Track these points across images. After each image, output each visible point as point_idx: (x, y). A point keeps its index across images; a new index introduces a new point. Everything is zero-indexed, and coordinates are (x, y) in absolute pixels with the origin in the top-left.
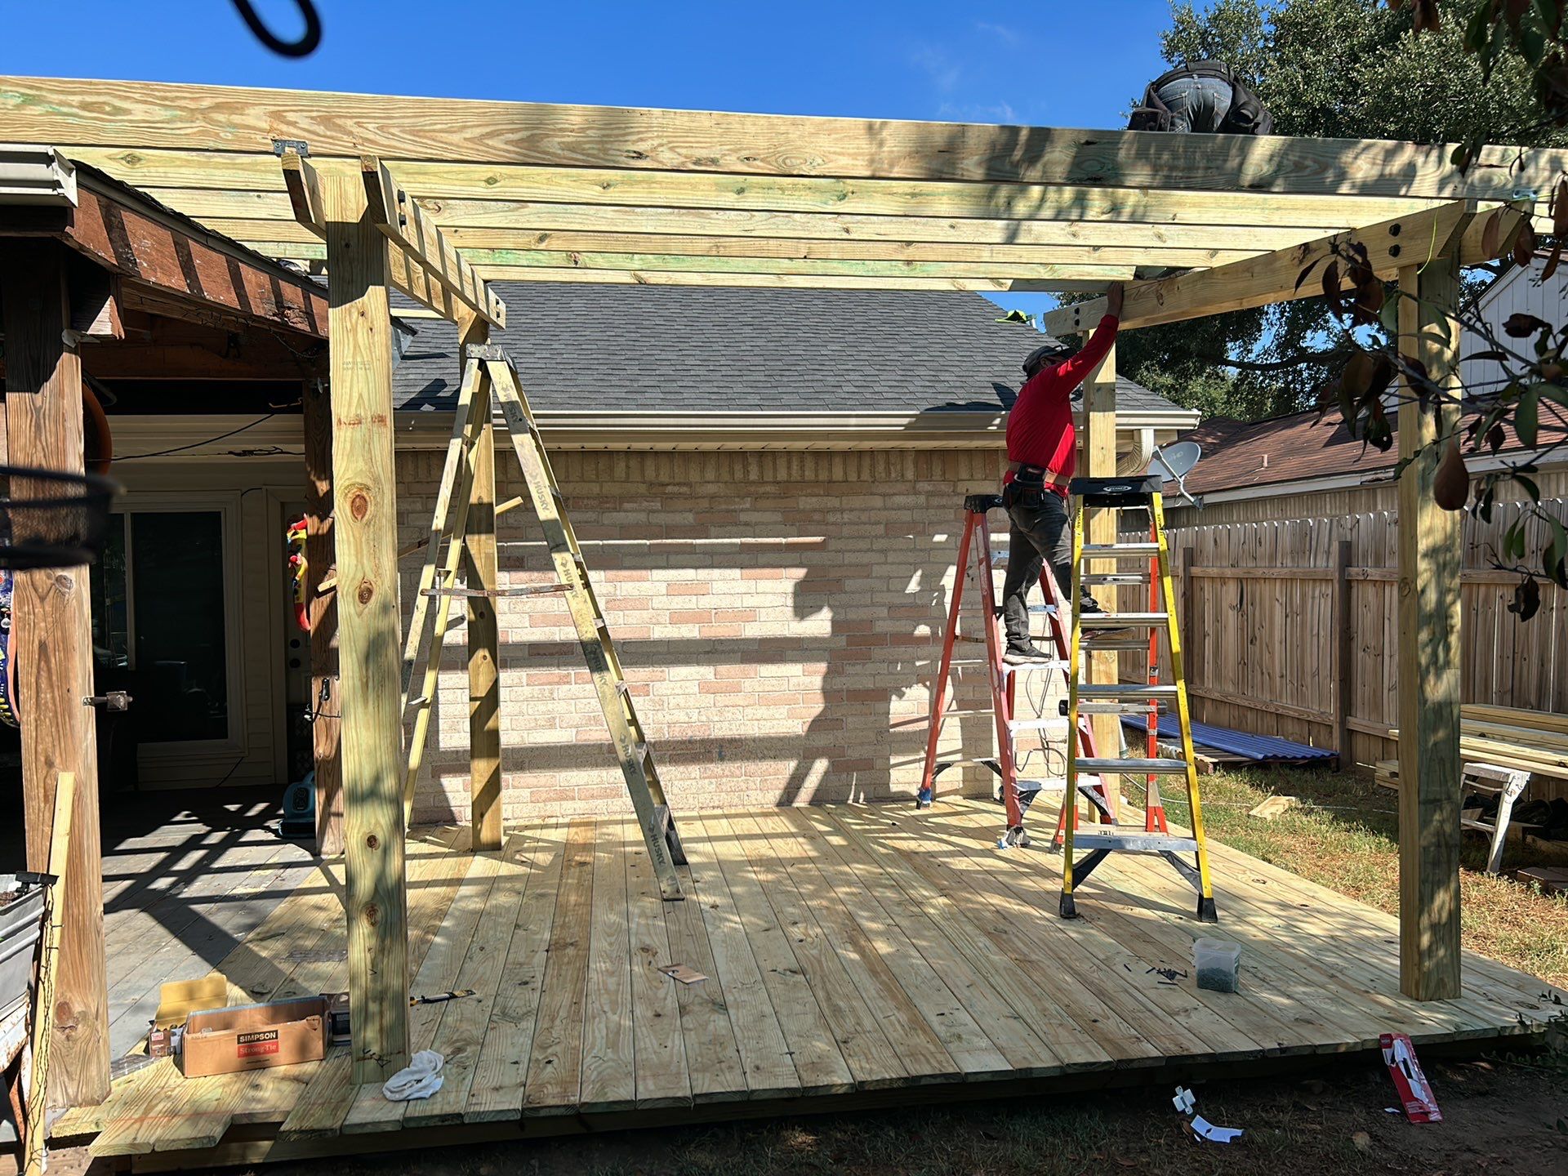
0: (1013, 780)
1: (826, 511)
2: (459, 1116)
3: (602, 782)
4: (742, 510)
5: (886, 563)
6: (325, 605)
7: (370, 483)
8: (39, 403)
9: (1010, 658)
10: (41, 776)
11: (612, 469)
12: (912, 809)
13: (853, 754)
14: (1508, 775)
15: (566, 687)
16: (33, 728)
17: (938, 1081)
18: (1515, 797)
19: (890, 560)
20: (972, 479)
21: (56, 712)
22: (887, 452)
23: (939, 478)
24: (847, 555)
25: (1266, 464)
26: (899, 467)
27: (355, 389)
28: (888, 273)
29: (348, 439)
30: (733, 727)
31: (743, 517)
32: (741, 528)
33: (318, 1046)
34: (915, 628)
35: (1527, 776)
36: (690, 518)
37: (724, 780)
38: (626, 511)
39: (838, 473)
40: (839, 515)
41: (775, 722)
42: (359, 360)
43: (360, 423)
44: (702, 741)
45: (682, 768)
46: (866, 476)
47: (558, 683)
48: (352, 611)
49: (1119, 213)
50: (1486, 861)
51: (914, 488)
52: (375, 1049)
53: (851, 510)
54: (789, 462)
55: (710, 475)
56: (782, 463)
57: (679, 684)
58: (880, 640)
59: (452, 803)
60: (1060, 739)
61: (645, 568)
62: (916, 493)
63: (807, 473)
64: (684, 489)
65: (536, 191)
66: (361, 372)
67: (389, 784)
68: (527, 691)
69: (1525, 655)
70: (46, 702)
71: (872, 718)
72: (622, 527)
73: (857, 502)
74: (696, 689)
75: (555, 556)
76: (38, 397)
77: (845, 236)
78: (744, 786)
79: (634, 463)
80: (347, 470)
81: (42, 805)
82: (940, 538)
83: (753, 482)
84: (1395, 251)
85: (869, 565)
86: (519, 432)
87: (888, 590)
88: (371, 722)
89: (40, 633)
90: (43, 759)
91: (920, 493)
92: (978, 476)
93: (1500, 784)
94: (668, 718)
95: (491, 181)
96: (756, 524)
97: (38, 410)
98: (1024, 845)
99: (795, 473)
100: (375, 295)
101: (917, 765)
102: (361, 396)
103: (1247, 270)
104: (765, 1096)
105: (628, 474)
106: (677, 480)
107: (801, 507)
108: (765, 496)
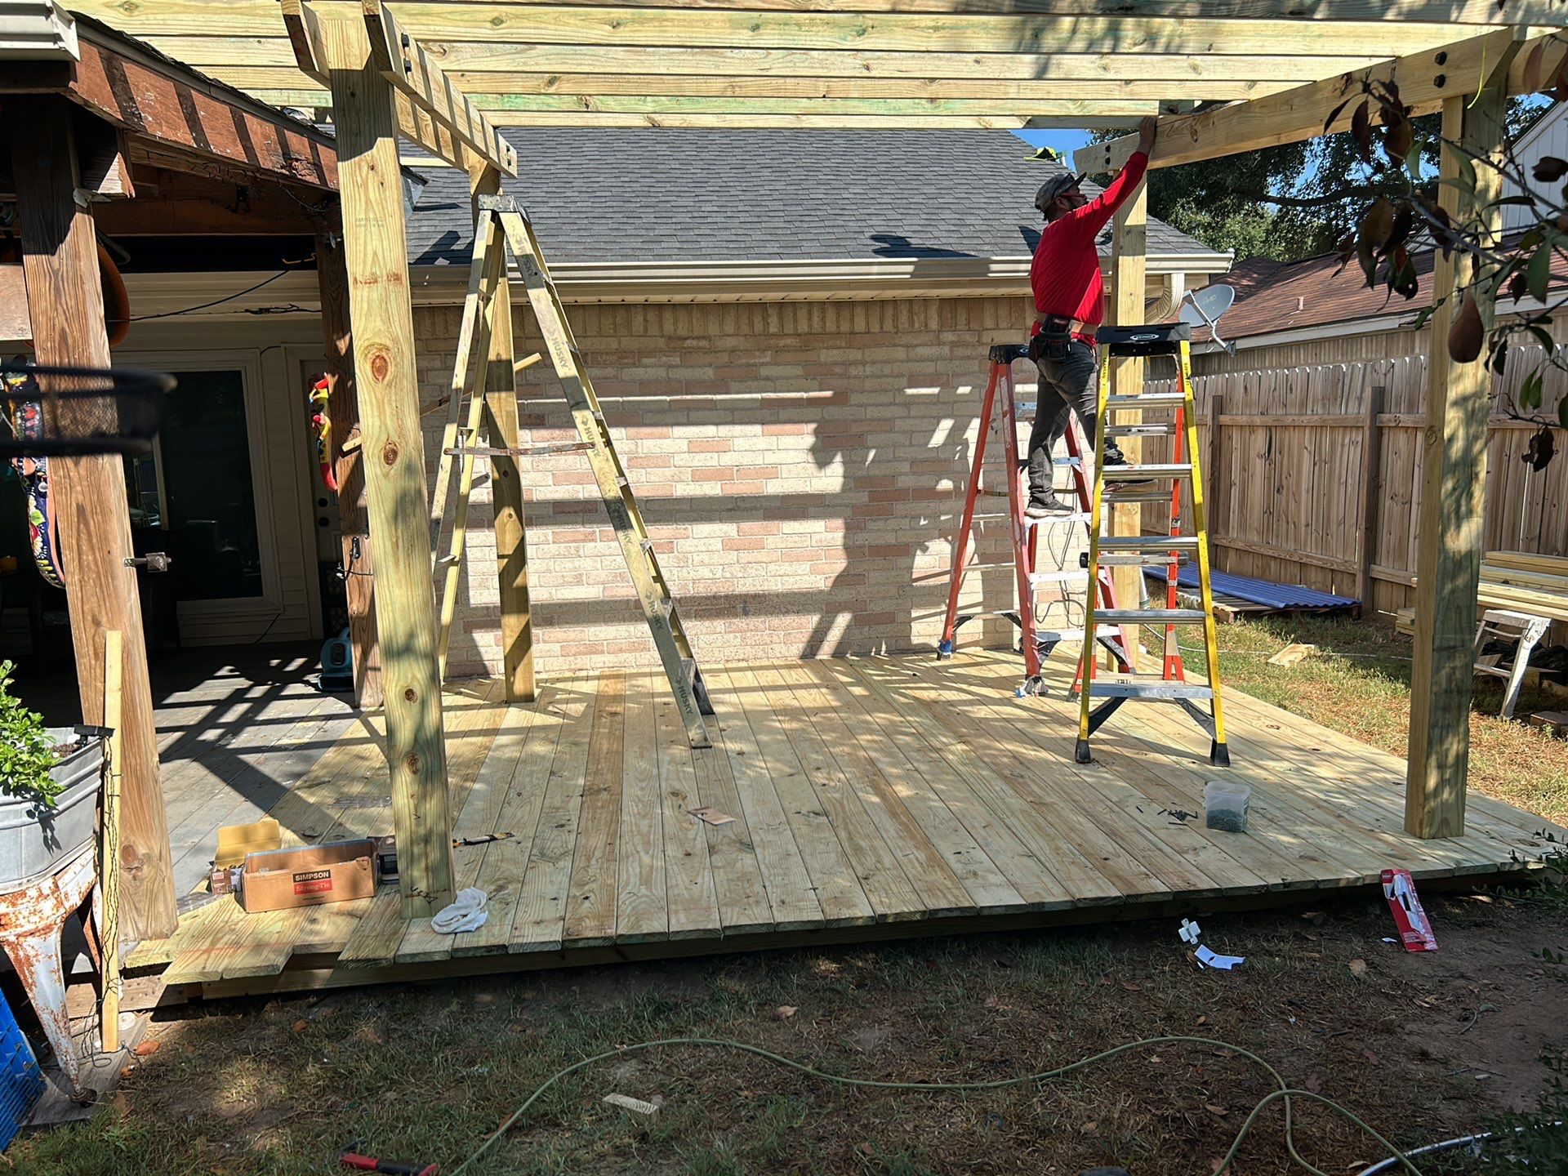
0: (1033, 632)
1: (847, 364)
2: (504, 947)
3: (630, 636)
4: (763, 364)
5: (908, 417)
6: (351, 464)
7: (389, 343)
8: (56, 266)
9: (1033, 511)
10: (90, 636)
11: (629, 322)
12: (932, 660)
13: (876, 608)
14: (1528, 621)
15: (592, 544)
16: (78, 588)
17: (955, 914)
18: (1533, 643)
19: (913, 413)
20: (997, 328)
21: (99, 572)
22: (910, 301)
23: (963, 327)
24: (869, 409)
25: (1301, 307)
26: (922, 317)
27: (369, 247)
28: (911, 111)
29: (365, 299)
30: (757, 583)
31: (764, 371)
32: (762, 383)
33: (369, 885)
34: (937, 482)
35: (1547, 622)
36: (709, 373)
37: (749, 634)
38: (645, 366)
39: (860, 324)
40: (860, 368)
41: (798, 578)
42: (371, 216)
43: (376, 281)
44: (727, 597)
45: (707, 623)
46: (888, 326)
47: (583, 541)
48: (379, 472)
49: (1154, 44)
50: (1499, 705)
51: (938, 338)
52: (422, 886)
53: (874, 363)
54: (810, 313)
55: (730, 328)
56: (802, 314)
57: (703, 541)
58: (902, 495)
59: (485, 657)
60: (1081, 590)
61: (666, 425)
62: (940, 343)
63: (828, 325)
64: (703, 343)
65: (544, 32)
66: (375, 229)
67: (423, 641)
68: (553, 548)
69: (1555, 502)
70: (88, 564)
71: (894, 573)
72: (641, 383)
73: (879, 353)
74: (720, 546)
75: (575, 414)
76: (55, 259)
77: (865, 73)
78: (767, 640)
79: (652, 316)
80: (365, 330)
81: (93, 662)
82: (964, 390)
83: (773, 335)
84: (1441, 81)
85: (892, 419)
86: (535, 286)
87: (911, 445)
88: (403, 581)
89: (77, 497)
90: (90, 618)
91: (944, 344)
92: (1004, 325)
93: (1520, 630)
94: (692, 574)
95: (497, 22)
96: (778, 378)
97: (56, 273)
98: (1042, 694)
99: (817, 326)
100: (384, 147)
101: (938, 618)
102: (375, 254)
103: (1287, 103)
104: (791, 928)
105: (646, 330)
106: (695, 334)
107: (822, 360)
108: (786, 349)
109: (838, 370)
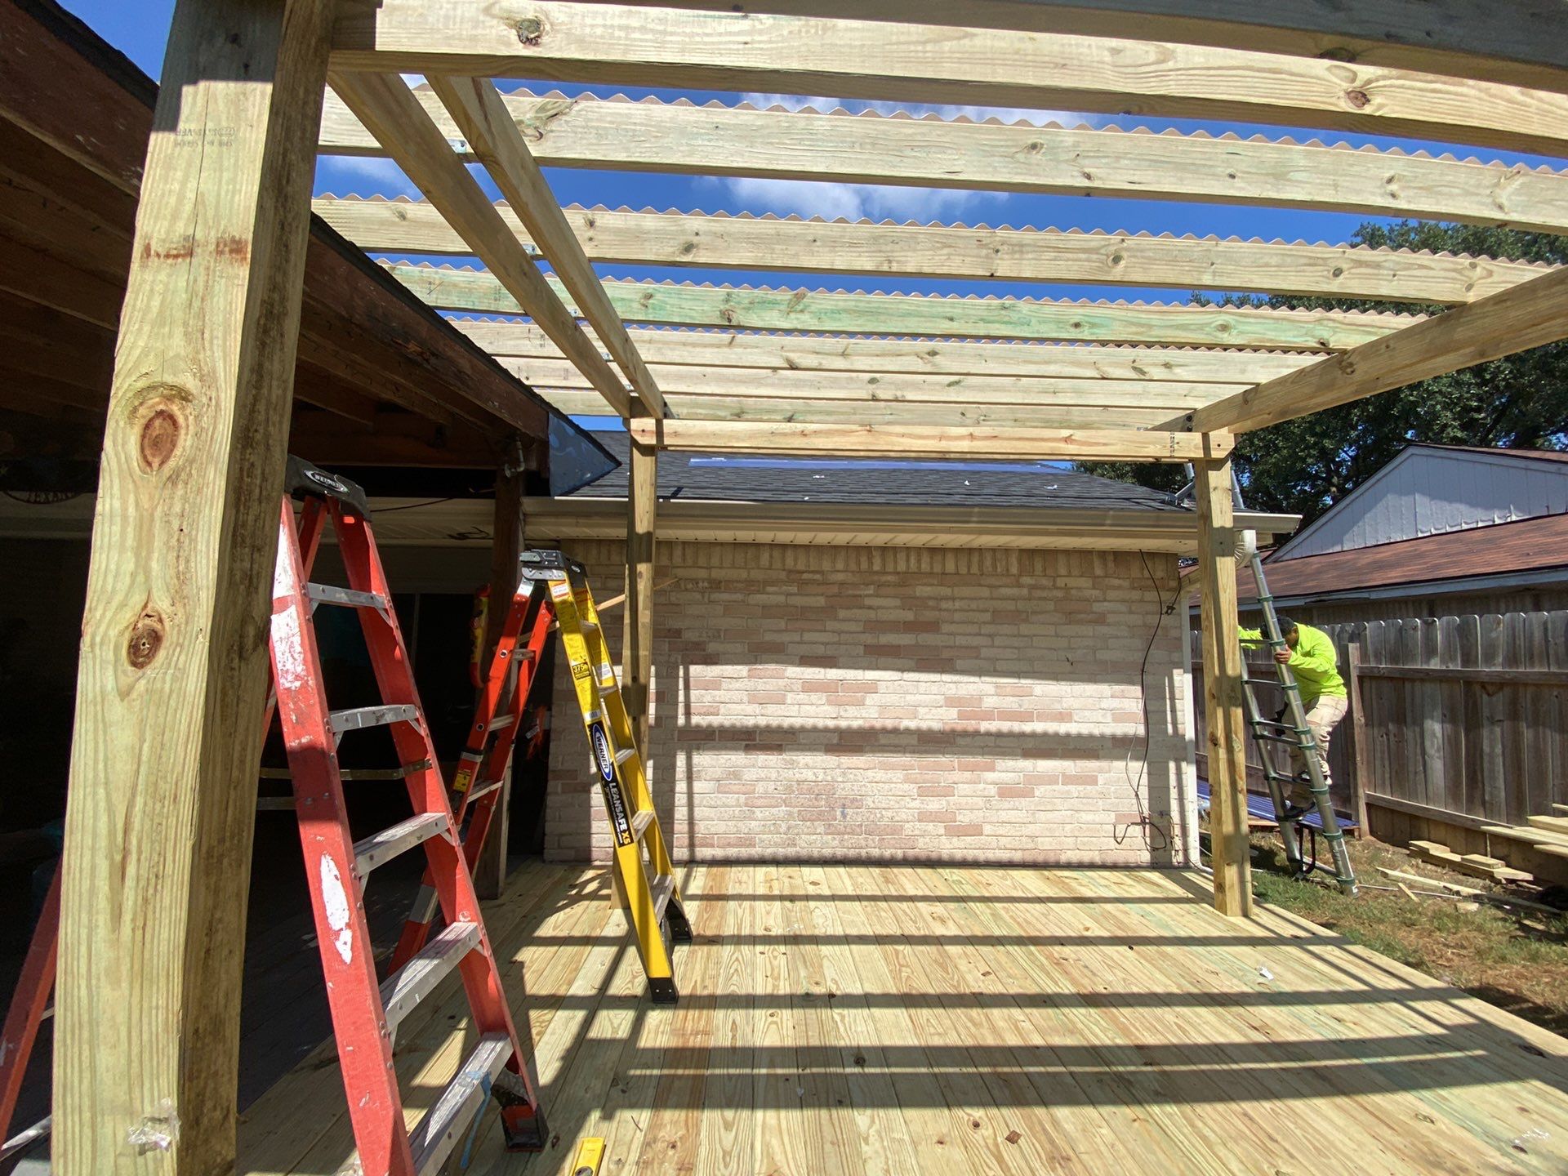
1: (939, 599)
4: (866, 596)
5: (993, 646)
7: (190, 383)
11: (758, 559)
13: (964, 818)
15: (711, 744)
19: (997, 643)
20: (1069, 575)
22: (994, 550)
23: (1040, 573)
24: (958, 638)
26: (1004, 564)
27: (192, 185)
29: (159, 288)
30: (855, 788)
34: (1020, 705)
37: (846, 837)
38: (768, 593)
39: (950, 566)
40: (950, 603)
41: (893, 785)
42: (210, 125)
43: (191, 254)
47: (704, 740)
48: (110, 684)
51: (1018, 581)
54: (908, 555)
55: (840, 565)
56: (901, 556)
57: (808, 746)
62: (1020, 586)
63: (923, 566)
64: (818, 577)
66: (212, 151)
71: (981, 787)
74: (823, 751)
79: (776, 553)
80: (145, 353)
83: (877, 573)
85: (979, 647)
87: (995, 671)
91: (1023, 586)
92: (1075, 573)
96: (878, 607)
99: (913, 566)
102: (201, 198)
105: (771, 564)
106: (812, 569)
107: (918, 594)
108: (887, 584)
109: (931, 603)
